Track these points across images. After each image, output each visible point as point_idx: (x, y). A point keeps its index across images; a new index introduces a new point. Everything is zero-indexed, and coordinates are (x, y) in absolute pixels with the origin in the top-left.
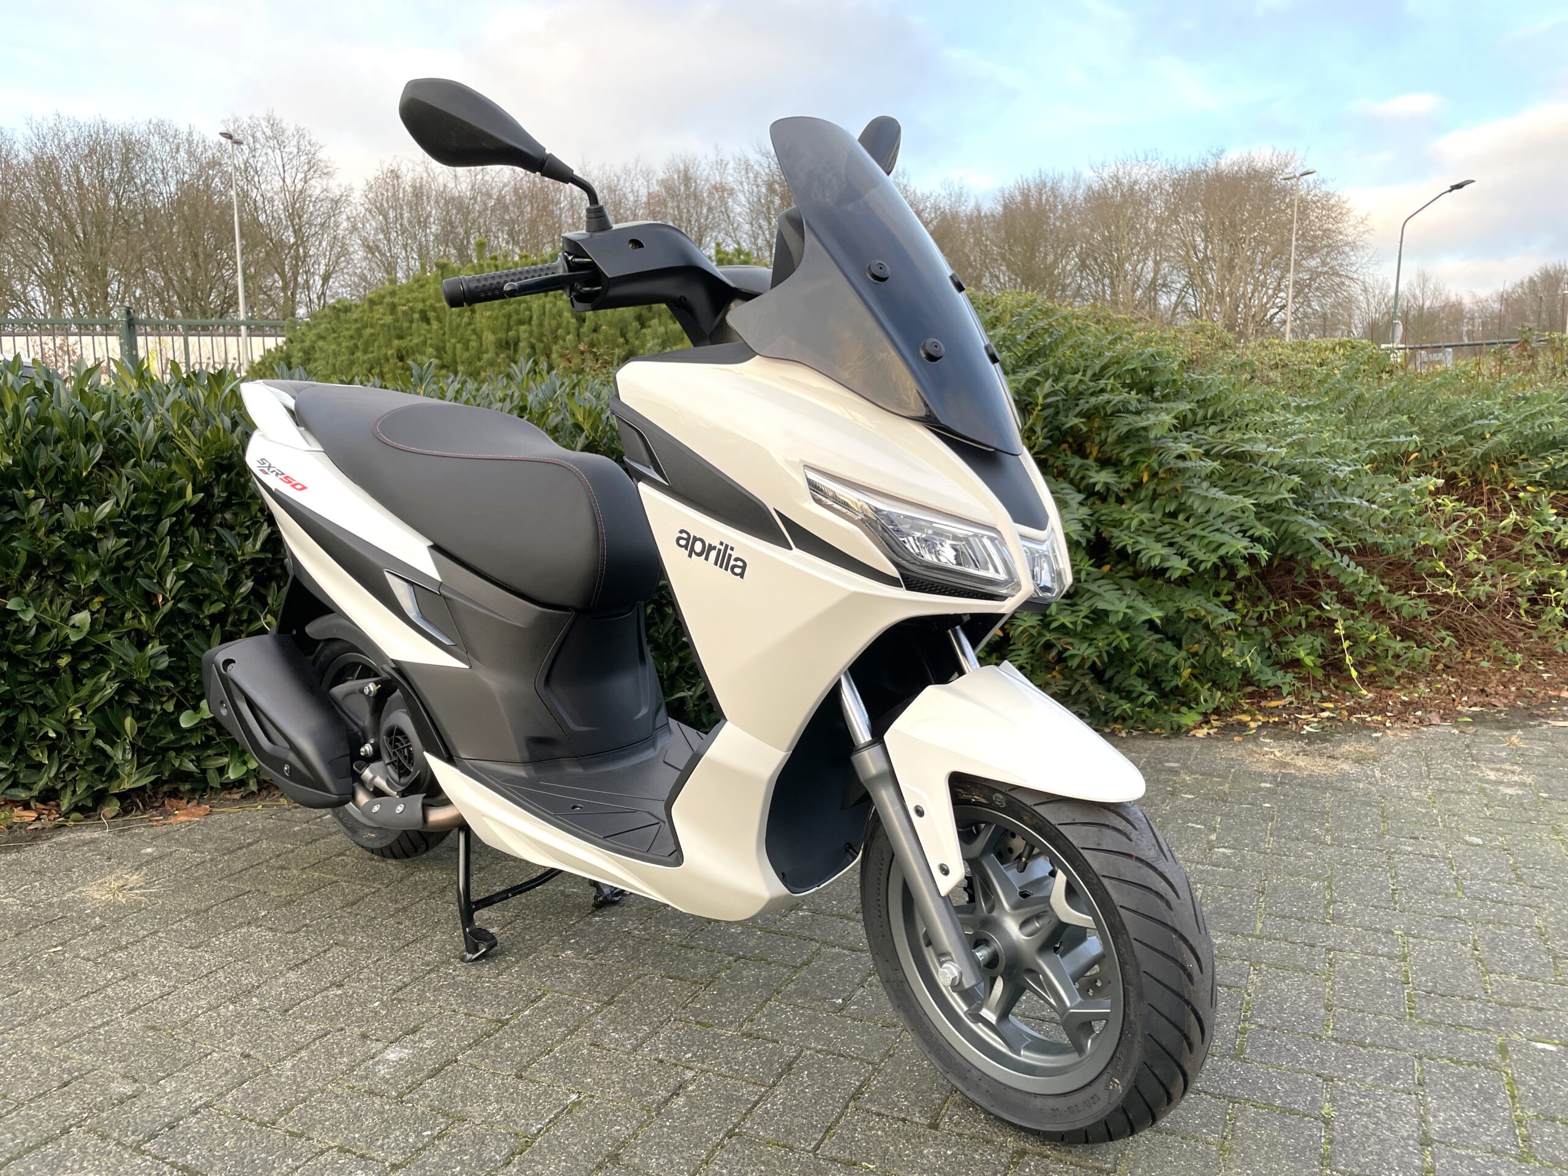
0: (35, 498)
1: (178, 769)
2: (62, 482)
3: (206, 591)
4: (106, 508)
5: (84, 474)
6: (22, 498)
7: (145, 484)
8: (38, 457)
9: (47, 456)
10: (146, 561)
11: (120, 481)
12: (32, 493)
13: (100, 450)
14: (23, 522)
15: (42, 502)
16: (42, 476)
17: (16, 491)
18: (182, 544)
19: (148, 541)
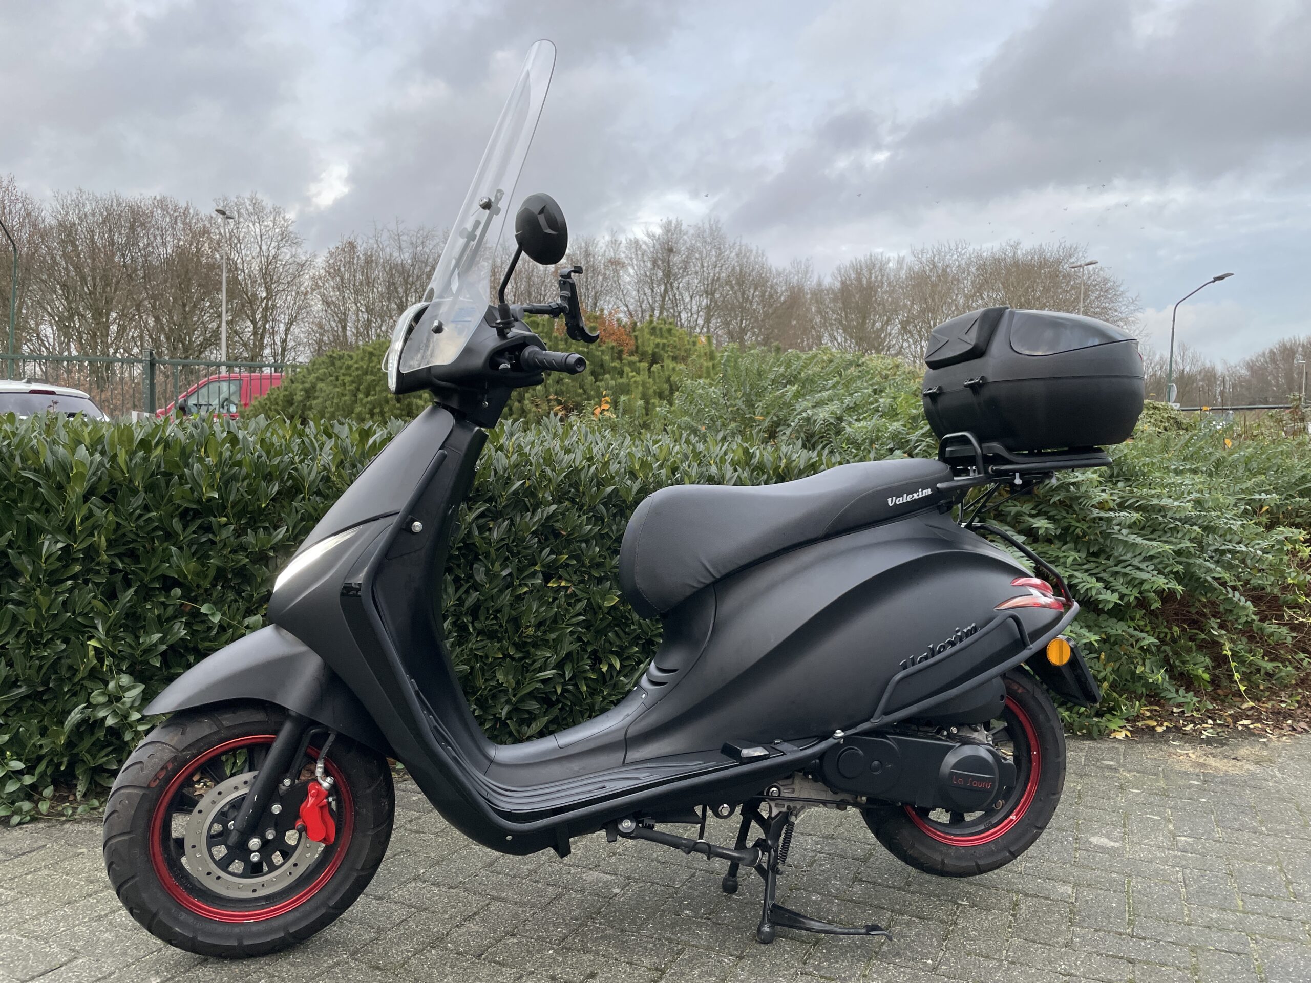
0: (226, 524)
2: (247, 512)
4: (280, 534)
5: (263, 506)
6: (216, 524)
9: (237, 490)
12: (224, 520)
13: (276, 488)
14: (215, 543)
15: (231, 528)
16: (232, 507)
17: (214, 519)
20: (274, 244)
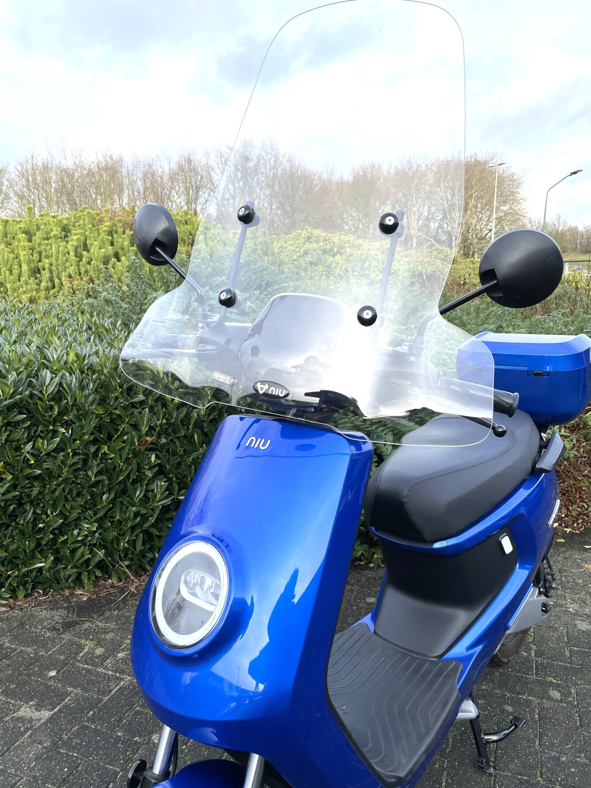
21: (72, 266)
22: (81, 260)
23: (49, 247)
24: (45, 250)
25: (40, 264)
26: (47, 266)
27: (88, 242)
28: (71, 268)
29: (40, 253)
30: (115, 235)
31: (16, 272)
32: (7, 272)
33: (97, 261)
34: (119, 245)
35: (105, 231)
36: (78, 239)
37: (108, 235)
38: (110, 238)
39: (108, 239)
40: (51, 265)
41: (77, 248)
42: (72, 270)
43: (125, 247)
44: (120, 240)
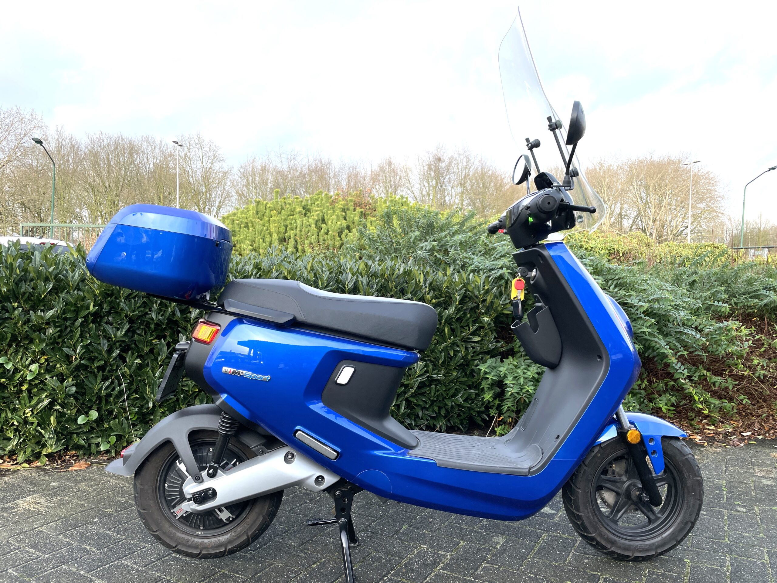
0: (18, 307)
1: (76, 444)
2: (31, 300)
3: (96, 355)
4: (50, 313)
5: (43, 296)
6: (11, 308)
7: (70, 302)
8: (21, 288)
9: (25, 287)
10: (68, 339)
11: (59, 300)
12: (16, 305)
13: (51, 285)
14: (11, 319)
15: (21, 309)
16: (22, 297)
17: (9, 304)
18: (86, 332)
19: (70, 330)
20: (210, 161)
21: (313, 235)
22: (320, 231)
23: (294, 221)
24: (291, 224)
25: (286, 234)
26: (292, 236)
27: (326, 217)
28: (313, 237)
29: (286, 226)
30: (347, 212)
31: (268, 240)
32: (261, 240)
33: (333, 232)
34: (351, 219)
35: (340, 208)
36: (318, 214)
37: (342, 211)
38: (344, 214)
39: (342, 215)
40: (296, 235)
41: (317, 221)
42: (313, 239)
43: (355, 221)
44: (352, 216)
